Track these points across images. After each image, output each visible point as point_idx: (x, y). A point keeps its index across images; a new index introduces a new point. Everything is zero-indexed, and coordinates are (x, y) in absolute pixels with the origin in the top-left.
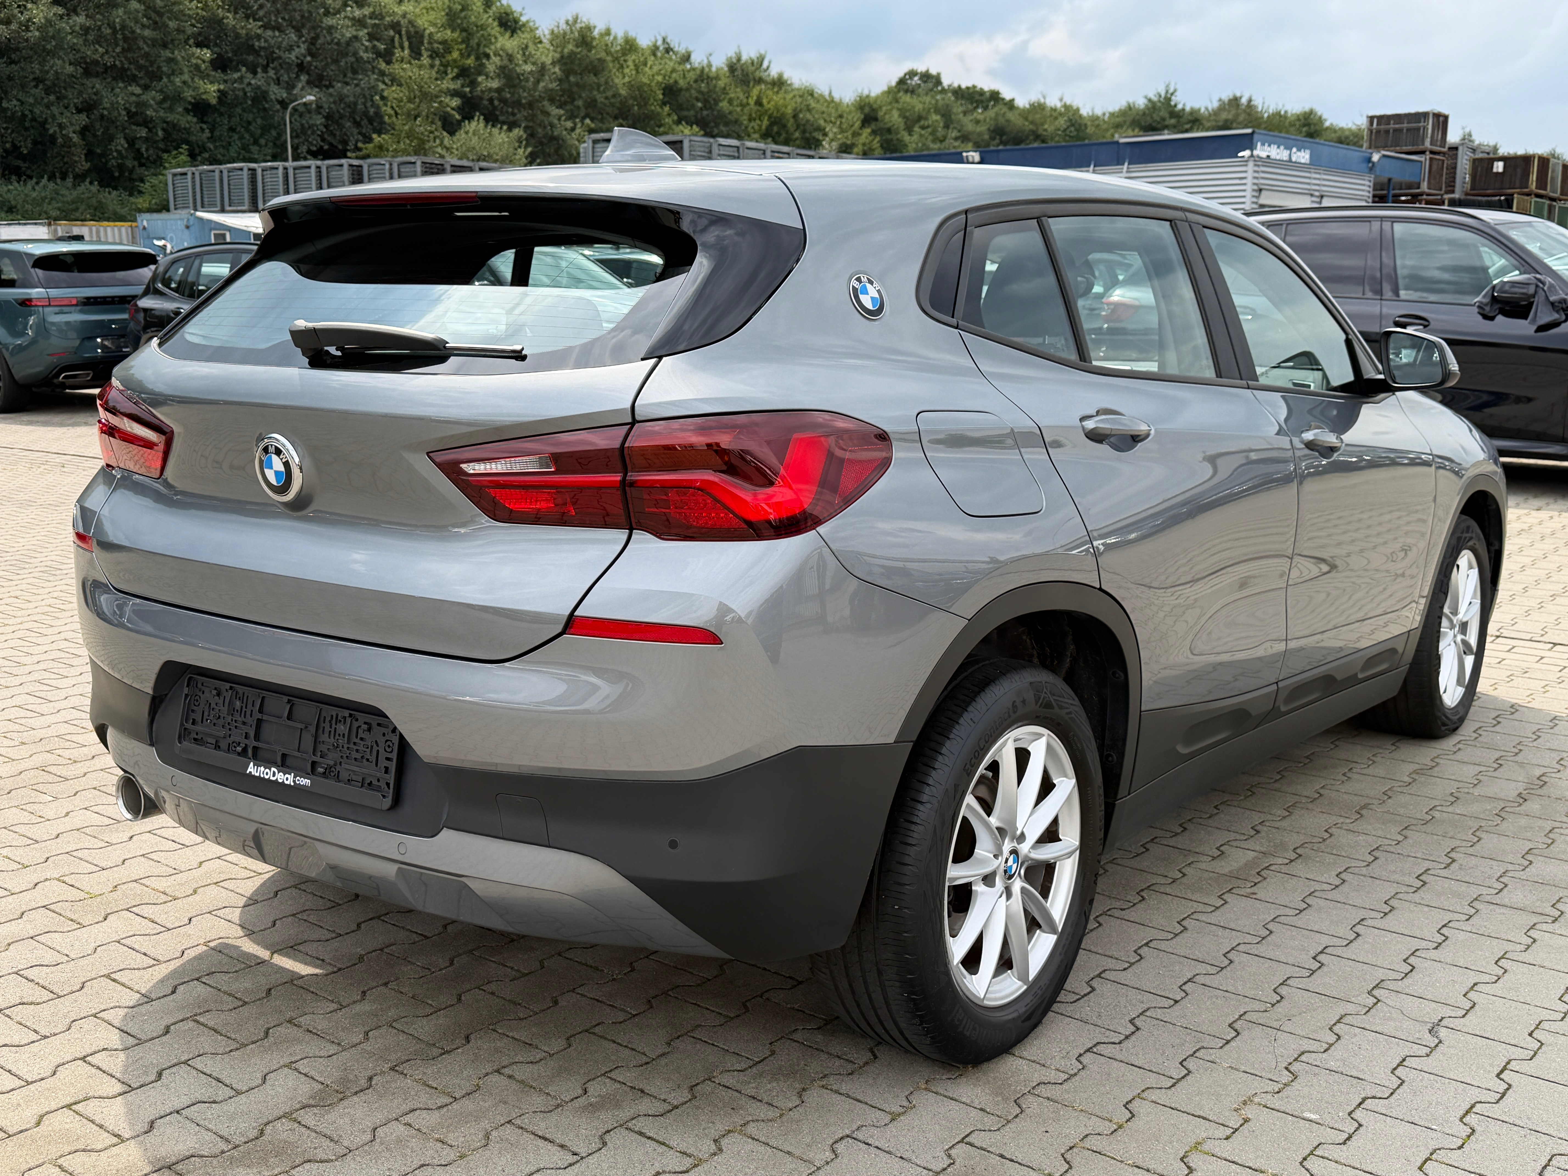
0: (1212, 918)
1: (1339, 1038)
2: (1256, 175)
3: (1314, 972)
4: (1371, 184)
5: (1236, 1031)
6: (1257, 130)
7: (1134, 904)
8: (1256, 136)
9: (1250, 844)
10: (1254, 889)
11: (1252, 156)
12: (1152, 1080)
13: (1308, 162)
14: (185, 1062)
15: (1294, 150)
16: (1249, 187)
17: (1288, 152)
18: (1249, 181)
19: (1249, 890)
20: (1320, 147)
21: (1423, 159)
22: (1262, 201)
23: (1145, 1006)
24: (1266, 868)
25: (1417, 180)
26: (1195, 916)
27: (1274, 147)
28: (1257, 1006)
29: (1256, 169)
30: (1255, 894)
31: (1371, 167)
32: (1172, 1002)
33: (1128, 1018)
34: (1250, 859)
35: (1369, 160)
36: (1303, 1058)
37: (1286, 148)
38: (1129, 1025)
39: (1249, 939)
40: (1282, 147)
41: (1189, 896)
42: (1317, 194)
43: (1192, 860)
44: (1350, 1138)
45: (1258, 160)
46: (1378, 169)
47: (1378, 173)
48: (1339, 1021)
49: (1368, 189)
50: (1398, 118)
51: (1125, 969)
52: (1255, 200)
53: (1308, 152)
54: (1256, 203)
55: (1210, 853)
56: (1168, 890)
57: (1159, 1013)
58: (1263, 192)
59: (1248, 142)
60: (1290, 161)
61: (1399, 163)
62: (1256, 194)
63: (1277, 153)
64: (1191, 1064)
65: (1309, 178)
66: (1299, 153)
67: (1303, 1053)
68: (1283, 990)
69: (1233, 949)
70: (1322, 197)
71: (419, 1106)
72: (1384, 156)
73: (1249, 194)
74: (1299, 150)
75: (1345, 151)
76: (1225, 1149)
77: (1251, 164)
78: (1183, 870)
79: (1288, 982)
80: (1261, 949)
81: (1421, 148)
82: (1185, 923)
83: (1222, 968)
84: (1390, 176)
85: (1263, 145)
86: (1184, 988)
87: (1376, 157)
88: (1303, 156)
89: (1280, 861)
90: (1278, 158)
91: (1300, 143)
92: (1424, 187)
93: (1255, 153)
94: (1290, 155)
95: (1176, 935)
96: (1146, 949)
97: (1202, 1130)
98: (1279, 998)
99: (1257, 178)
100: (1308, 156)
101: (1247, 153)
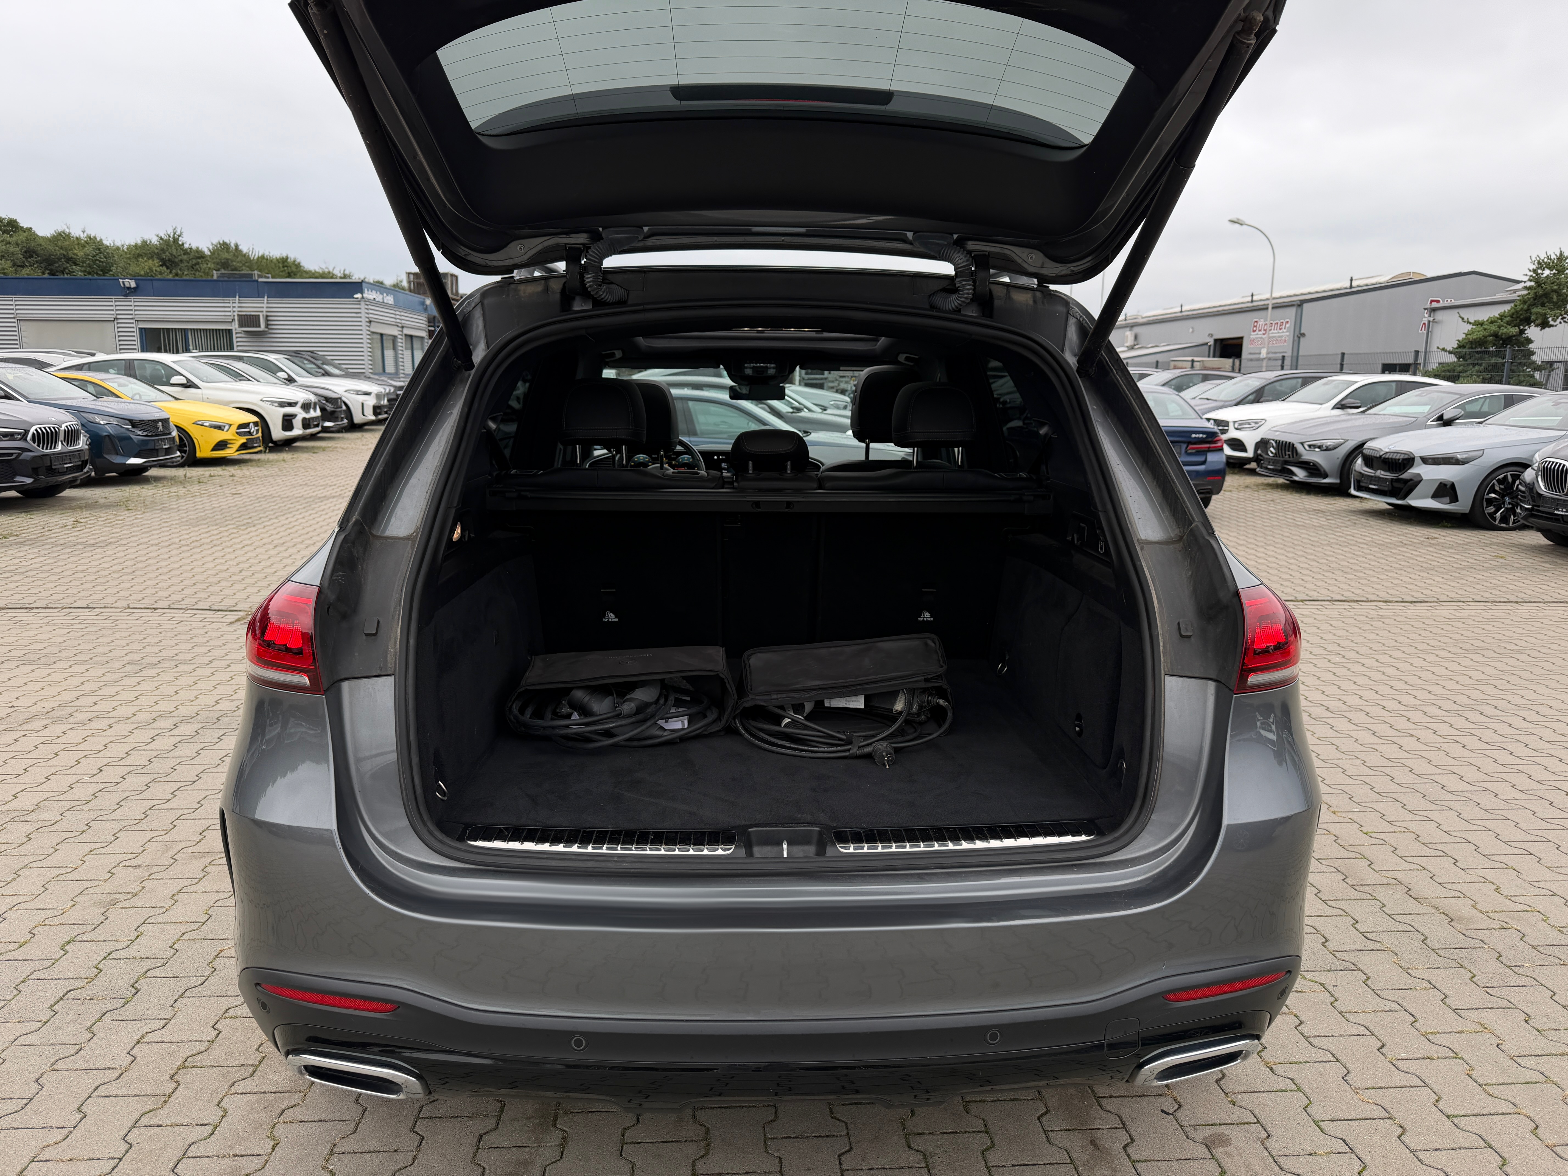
2: (367, 311)
4: (426, 319)
8: (364, 284)
11: (363, 298)
13: (393, 303)
15: (385, 295)
16: (364, 320)
17: (382, 296)
18: (363, 315)
20: (398, 293)
22: (372, 329)
27: (374, 292)
29: (366, 307)
31: (426, 308)
35: (423, 303)
37: (381, 293)
40: (378, 293)
42: (400, 325)
45: (367, 301)
46: (429, 309)
52: (368, 328)
53: (392, 296)
54: (369, 331)
58: (372, 323)
59: (358, 288)
60: (384, 302)
62: (368, 324)
63: (376, 296)
65: (395, 314)
66: (387, 297)
70: (403, 327)
73: (364, 324)
74: (388, 295)
75: (411, 297)
77: (363, 303)
85: (368, 290)
87: (427, 302)
88: (390, 300)
90: (377, 299)
93: (365, 295)
94: (383, 299)
99: (368, 313)
100: (392, 300)
101: (359, 296)
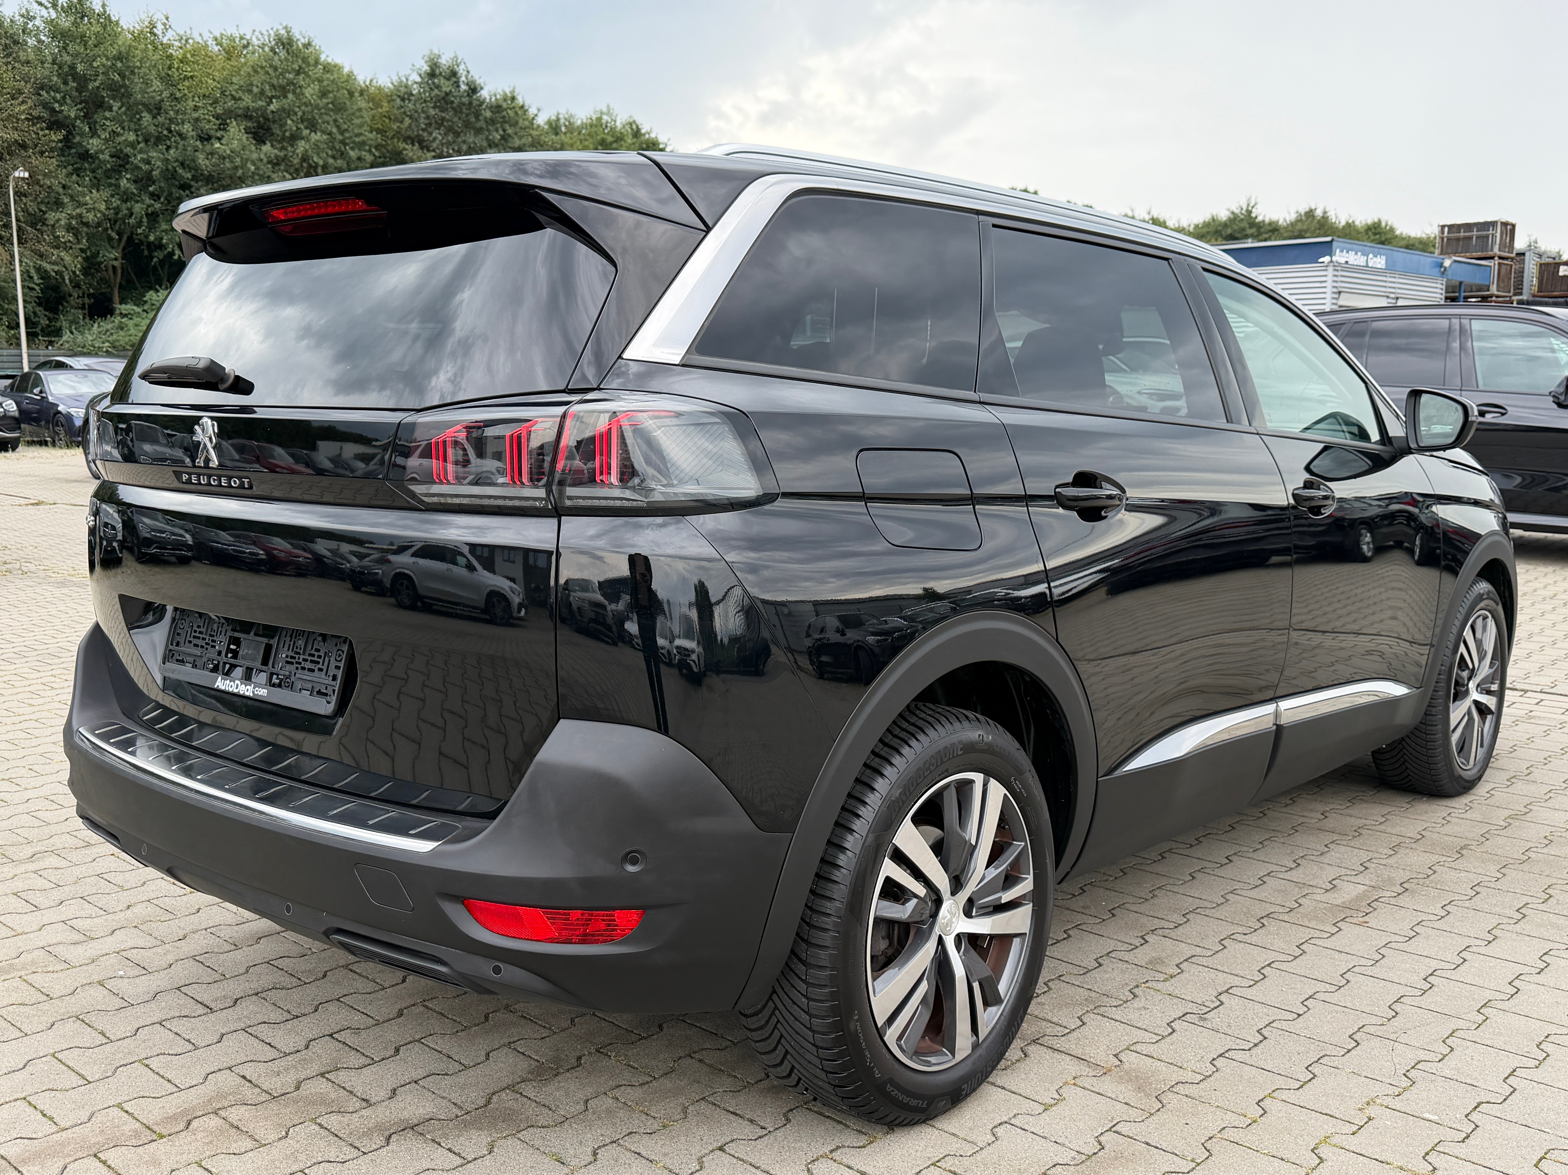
0: (1328, 943)
1: (1452, 1049)
2: (1336, 279)
3: (1425, 991)
4: (1444, 287)
5: (1356, 1041)
6: (1335, 238)
7: (1256, 930)
8: (1334, 243)
9: (1360, 879)
10: (1366, 919)
11: (1331, 261)
12: (1280, 1082)
13: (1384, 267)
14: (419, 1041)
15: (1371, 256)
16: (1329, 290)
17: (1365, 258)
18: (1329, 284)
19: (1361, 920)
20: (1395, 253)
21: (1492, 264)
22: (1341, 303)
23: (1271, 1019)
24: (1376, 900)
25: (1487, 283)
26: (1312, 941)
27: (1352, 253)
28: (1374, 1020)
29: (1336, 273)
30: (1366, 922)
31: (1444, 272)
32: (1296, 1016)
33: (1255, 1029)
34: (1361, 892)
35: (1441, 265)
36: (1419, 1066)
37: (1363, 255)
38: (1257, 1034)
39: (1364, 962)
40: (1359, 254)
41: (1307, 923)
42: (1392, 296)
43: (1307, 892)
44: (1468, 1137)
45: (1337, 266)
46: (1449, 272)
47: (1450, 277)
48: (1451, 1035)
49: (1440, 291)
50: (1468, 227)
51: (1250, 986)
52: (1334, 301)
53: (1384, 257)
54: (1335, 304)
55: (1324, 886)
56: (1286, 918)
57: (1284, 1025)
58: (1341, 295)
59: (1327, 248)
60: (1367, 266)
61: (1471, 267)
62: (1335, 296)
63: (1355, 258)
64: (1316, 1069)
65: (1385, 281)
66: (1375, 259)
67: (1419, 1062)
68: (1398, 1007)
69: (1349, 970)
70: (1397, 298)
71: (623, 1082)
72: (1455, 261)
73: (1327, 296)
74: (1376, 256)
75: (1418, 257)
76: (1353, 1143)
77: (1331, 269)
78: (1299, 901)
79: (1402, 1000)
80: (1376, 971)
81: (1490, 254)
82: (1303, 947)
83: (1340, 987)
84: (1461, 280)
85: (1342, 251)
86: (1305, 1003)
87: (1447, 263)
88: (1379, 262)
89: (1389, 894)
90: (1355, 263)
91: (1376, 250)
92: (1494, 290)
93: (1334, 259)
94: (1367, 261)
95: (1296, 957)
96: (1268, 969)
97: (1329, 1126)
98: (1394, 1014)
99: (1336, 282)
100: (1383, 262)
101: (1326, 259)
